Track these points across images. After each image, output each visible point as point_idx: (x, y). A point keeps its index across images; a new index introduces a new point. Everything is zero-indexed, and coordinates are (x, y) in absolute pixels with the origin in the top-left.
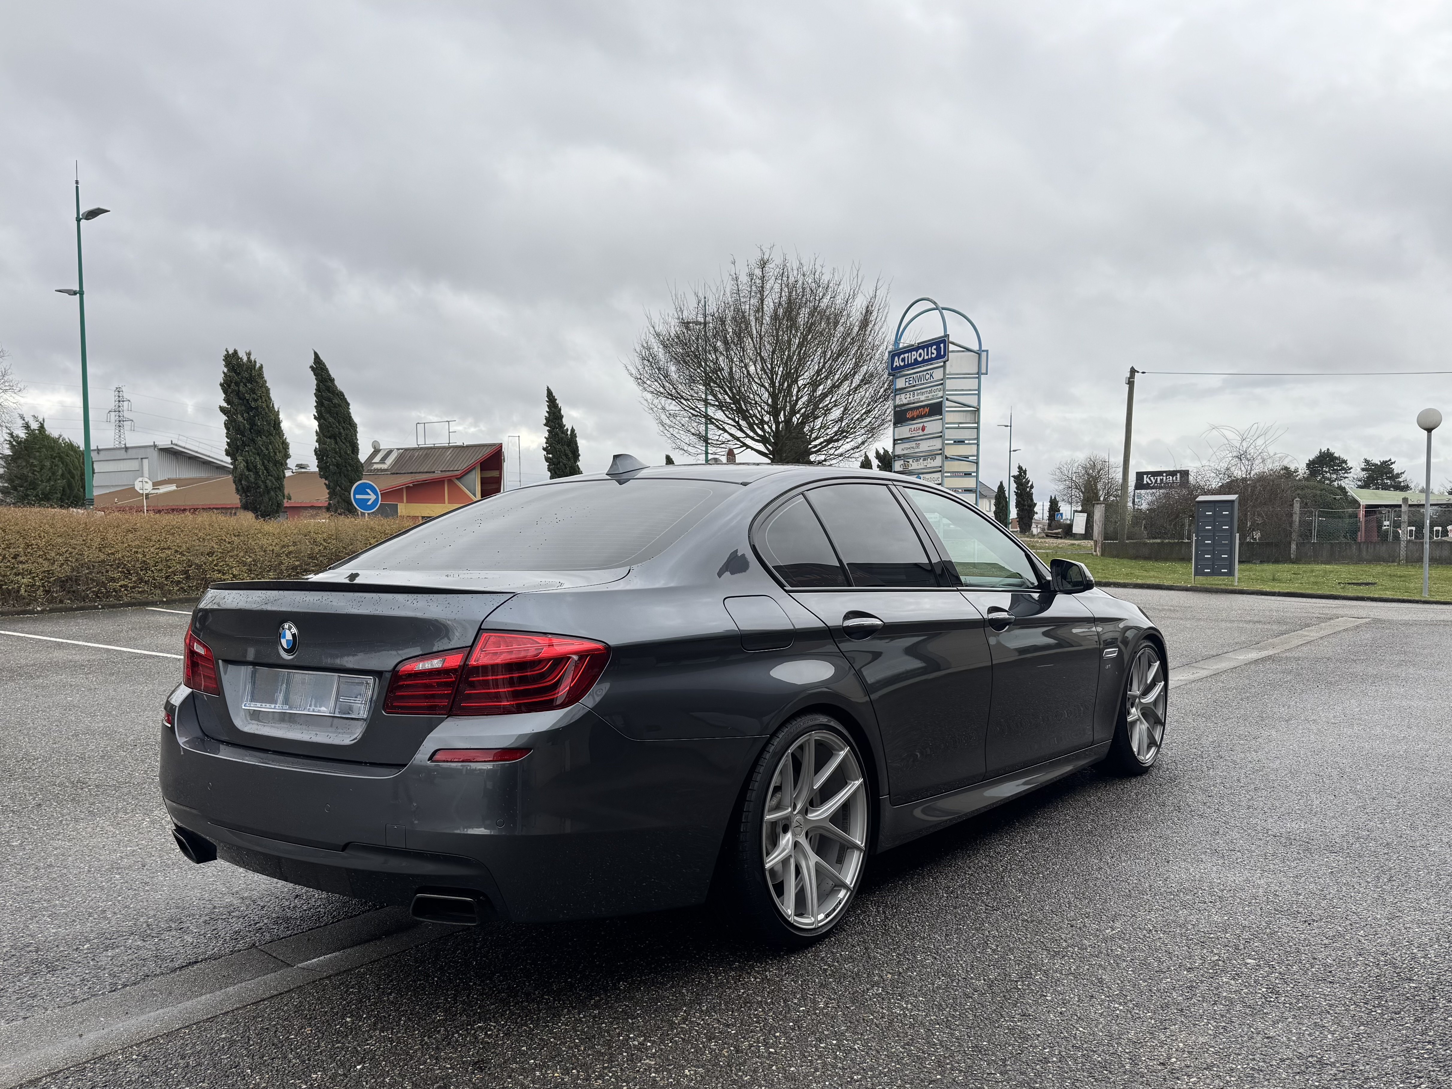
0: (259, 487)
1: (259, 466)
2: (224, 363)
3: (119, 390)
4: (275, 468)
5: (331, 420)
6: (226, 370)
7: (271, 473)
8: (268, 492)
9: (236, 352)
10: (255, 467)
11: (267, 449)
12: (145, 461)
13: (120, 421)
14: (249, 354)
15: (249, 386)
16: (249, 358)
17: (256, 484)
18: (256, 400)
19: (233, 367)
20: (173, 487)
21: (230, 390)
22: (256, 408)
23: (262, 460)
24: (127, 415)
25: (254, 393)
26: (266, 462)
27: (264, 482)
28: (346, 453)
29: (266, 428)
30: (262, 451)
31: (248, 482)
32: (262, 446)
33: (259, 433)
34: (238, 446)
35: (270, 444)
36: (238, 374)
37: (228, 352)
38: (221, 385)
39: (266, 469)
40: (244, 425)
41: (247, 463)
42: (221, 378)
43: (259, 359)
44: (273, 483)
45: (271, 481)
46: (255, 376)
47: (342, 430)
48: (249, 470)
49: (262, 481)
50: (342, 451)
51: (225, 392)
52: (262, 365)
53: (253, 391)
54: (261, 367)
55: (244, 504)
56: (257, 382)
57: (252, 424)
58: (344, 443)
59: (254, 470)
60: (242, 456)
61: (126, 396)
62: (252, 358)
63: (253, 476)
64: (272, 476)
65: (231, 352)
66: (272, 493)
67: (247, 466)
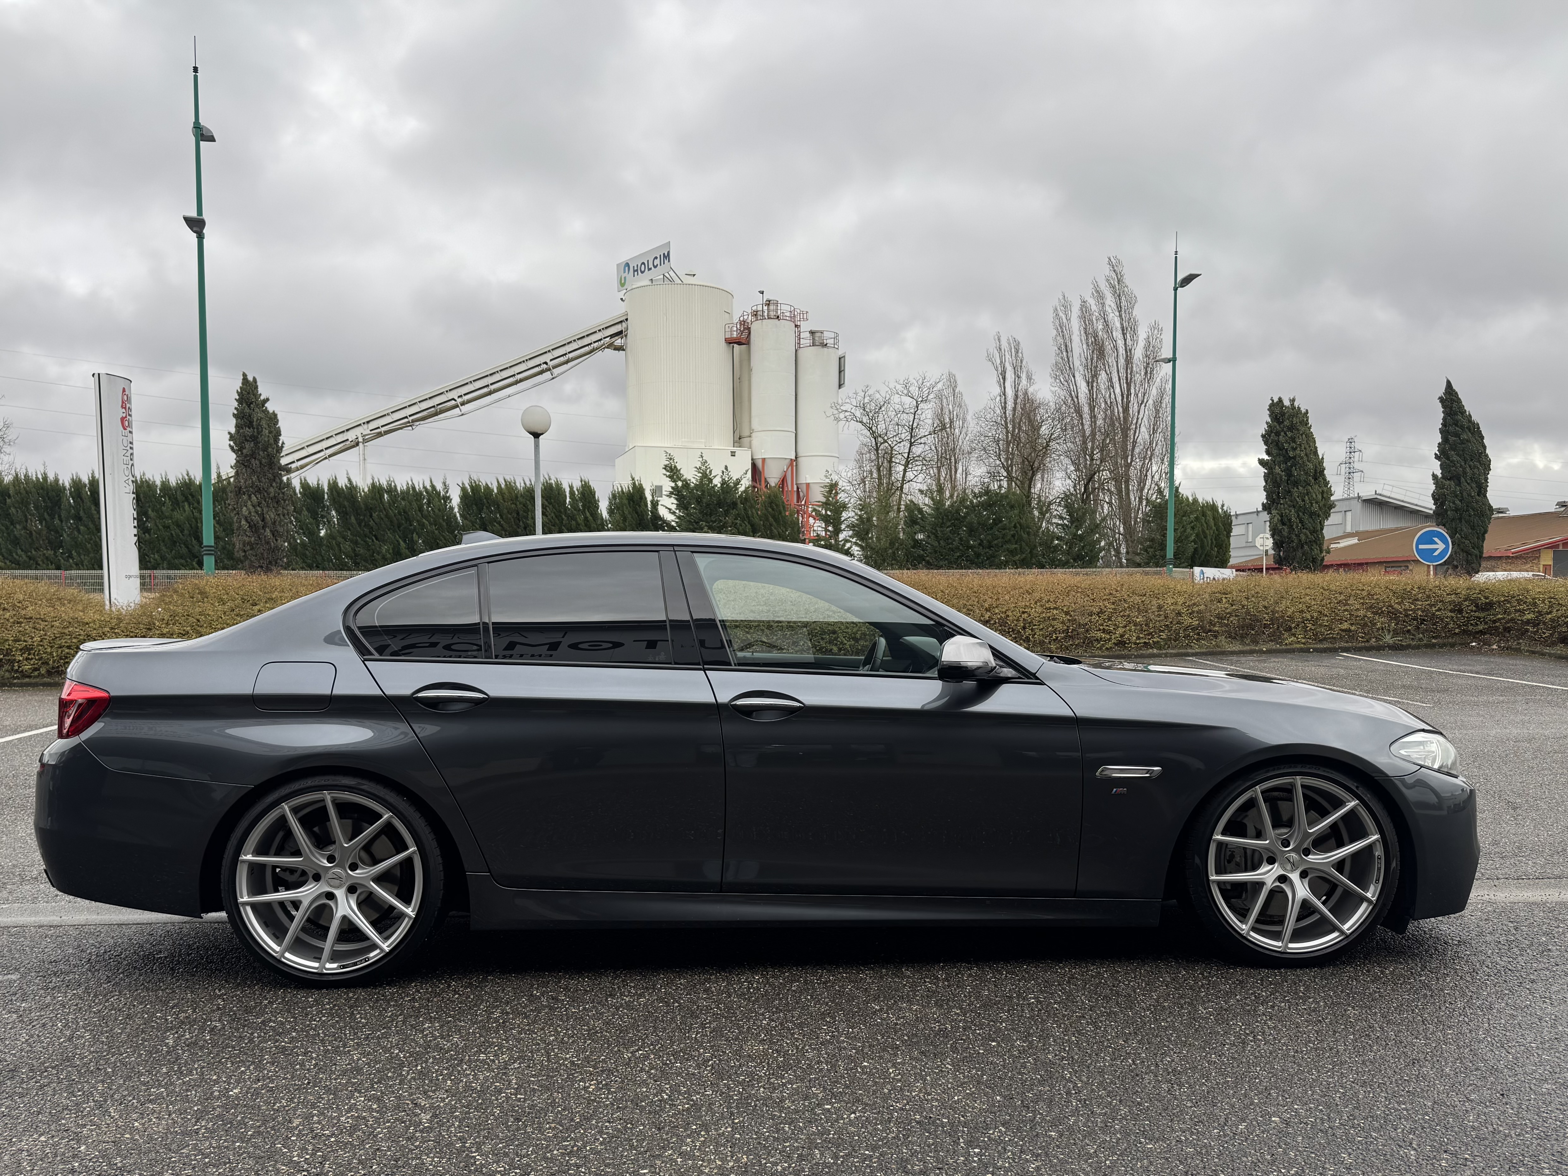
0: (1292, 541)
1: (1293, 519)
2: (1268, 412)
3: (1350, 441)
4: (1311, 520)
5: (1455, 458)
6: (1269, 420)
7: (1306, 526)
8: (1302, 547)
9: (1280, 400)
10: (1290, 520)
11: (1303, 501)
12: (1349, 514)
13: (1350, 473)
14: (1293, 401)
15: (1289, 434)
16: (1292, 405)
17: (1289, 538)
18: (1294, 449)
19: (1276, 416)
20: (1354, 541)
21: (1270, 441)
22: (1294, 458)
23: (1297, 512)
24: (1357, 466)
25: (1294, 442)
26: (1301, 514)
27: (1298, 536)
28: (1469, 495)
29: (1303, 478)
30: (1297, 502)
31: (1281, 537)
32: (1298, 497)
33: (1296, 484)
34: (1274, 499)
35: (1307, 494)
36: (1280, 423)
37: (1273, 401)
38: (1263, 436)
39: (1301, 521)
40: (1281, 477)
41: (1282, 516)
42: (1262, 428)
43: (1302, 404)
44: (1307, 537)
45: (1305, 534)
46: (1296, 423)
47: (1468, 469)
48: (1284, 524)
49: (1296, 535)
50: (1464, 494)
51: (1266, 443)
52: (1307, 410)
53: (1293, 440)
54: (1307, 412)
55: (1277, 560)
56: (1298, 430)
57: (1289, 475)
58: (1468, 484)
59: (1288, 523)
60: (1276, 509)
61: (1358, 446)
62: (1296, 404)
63: (1286, 530)
64: (1307, 529)
65: (1276, 400)
66: (1306, 547)
67: (1282, 520)
